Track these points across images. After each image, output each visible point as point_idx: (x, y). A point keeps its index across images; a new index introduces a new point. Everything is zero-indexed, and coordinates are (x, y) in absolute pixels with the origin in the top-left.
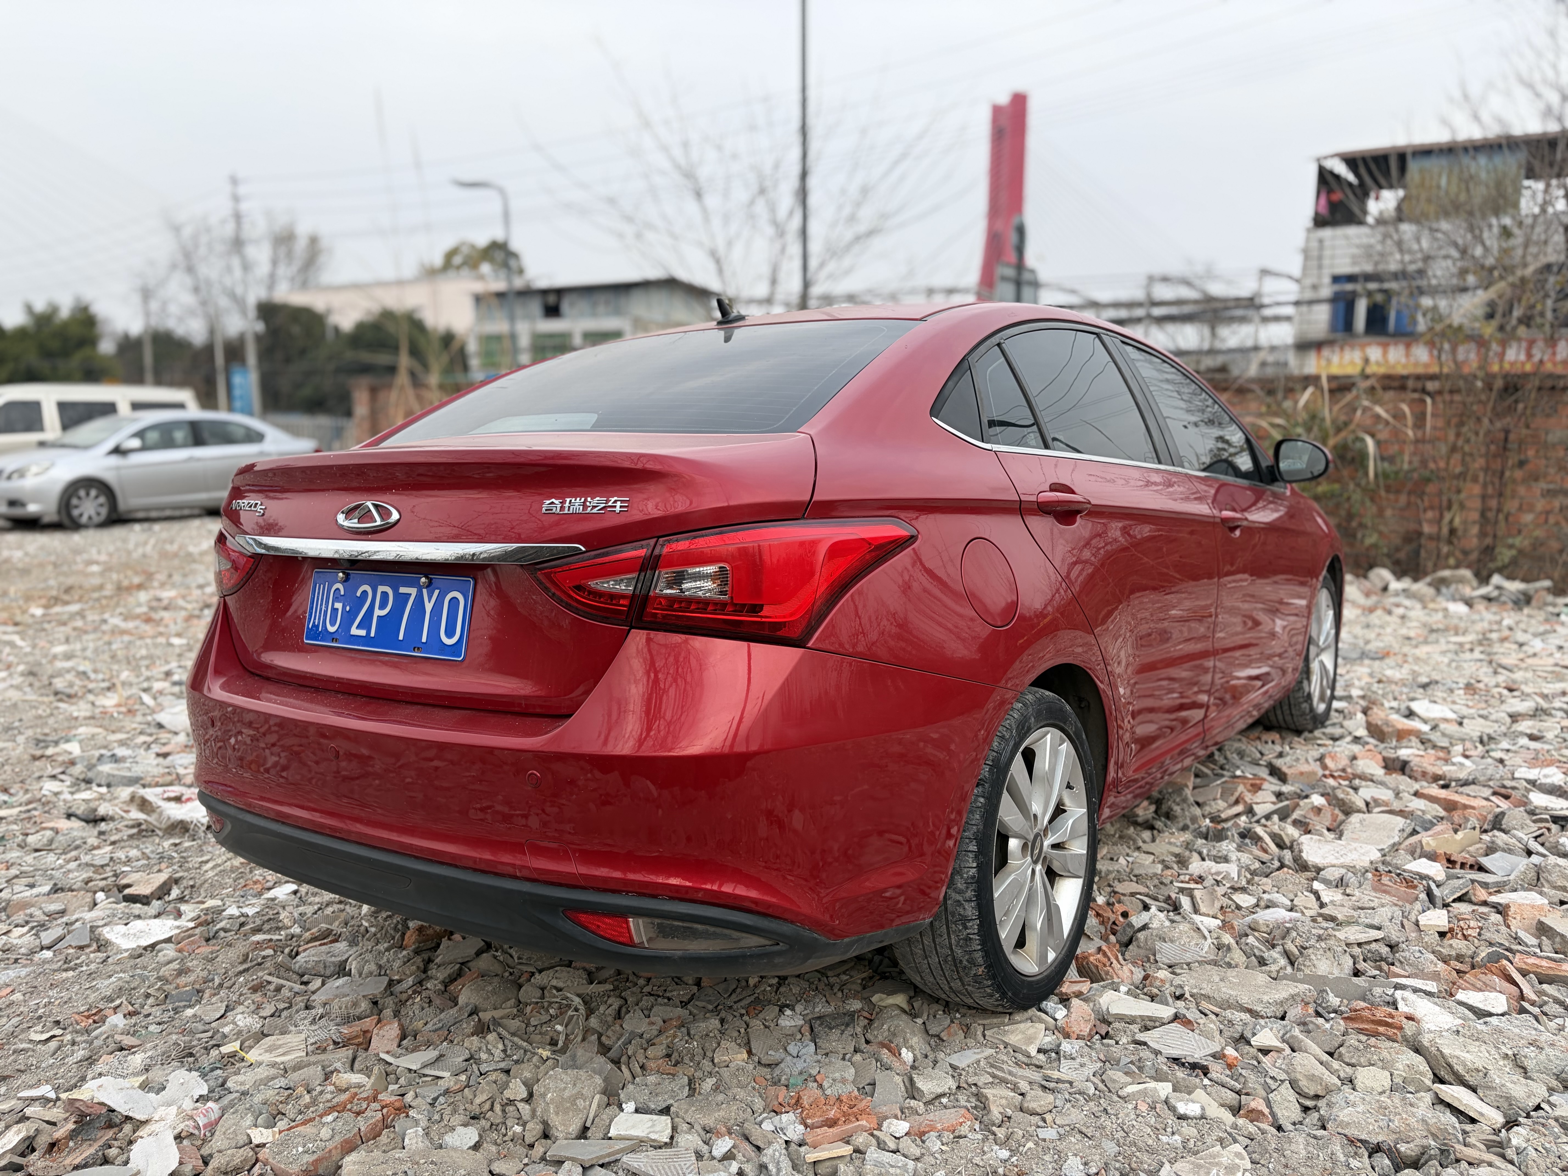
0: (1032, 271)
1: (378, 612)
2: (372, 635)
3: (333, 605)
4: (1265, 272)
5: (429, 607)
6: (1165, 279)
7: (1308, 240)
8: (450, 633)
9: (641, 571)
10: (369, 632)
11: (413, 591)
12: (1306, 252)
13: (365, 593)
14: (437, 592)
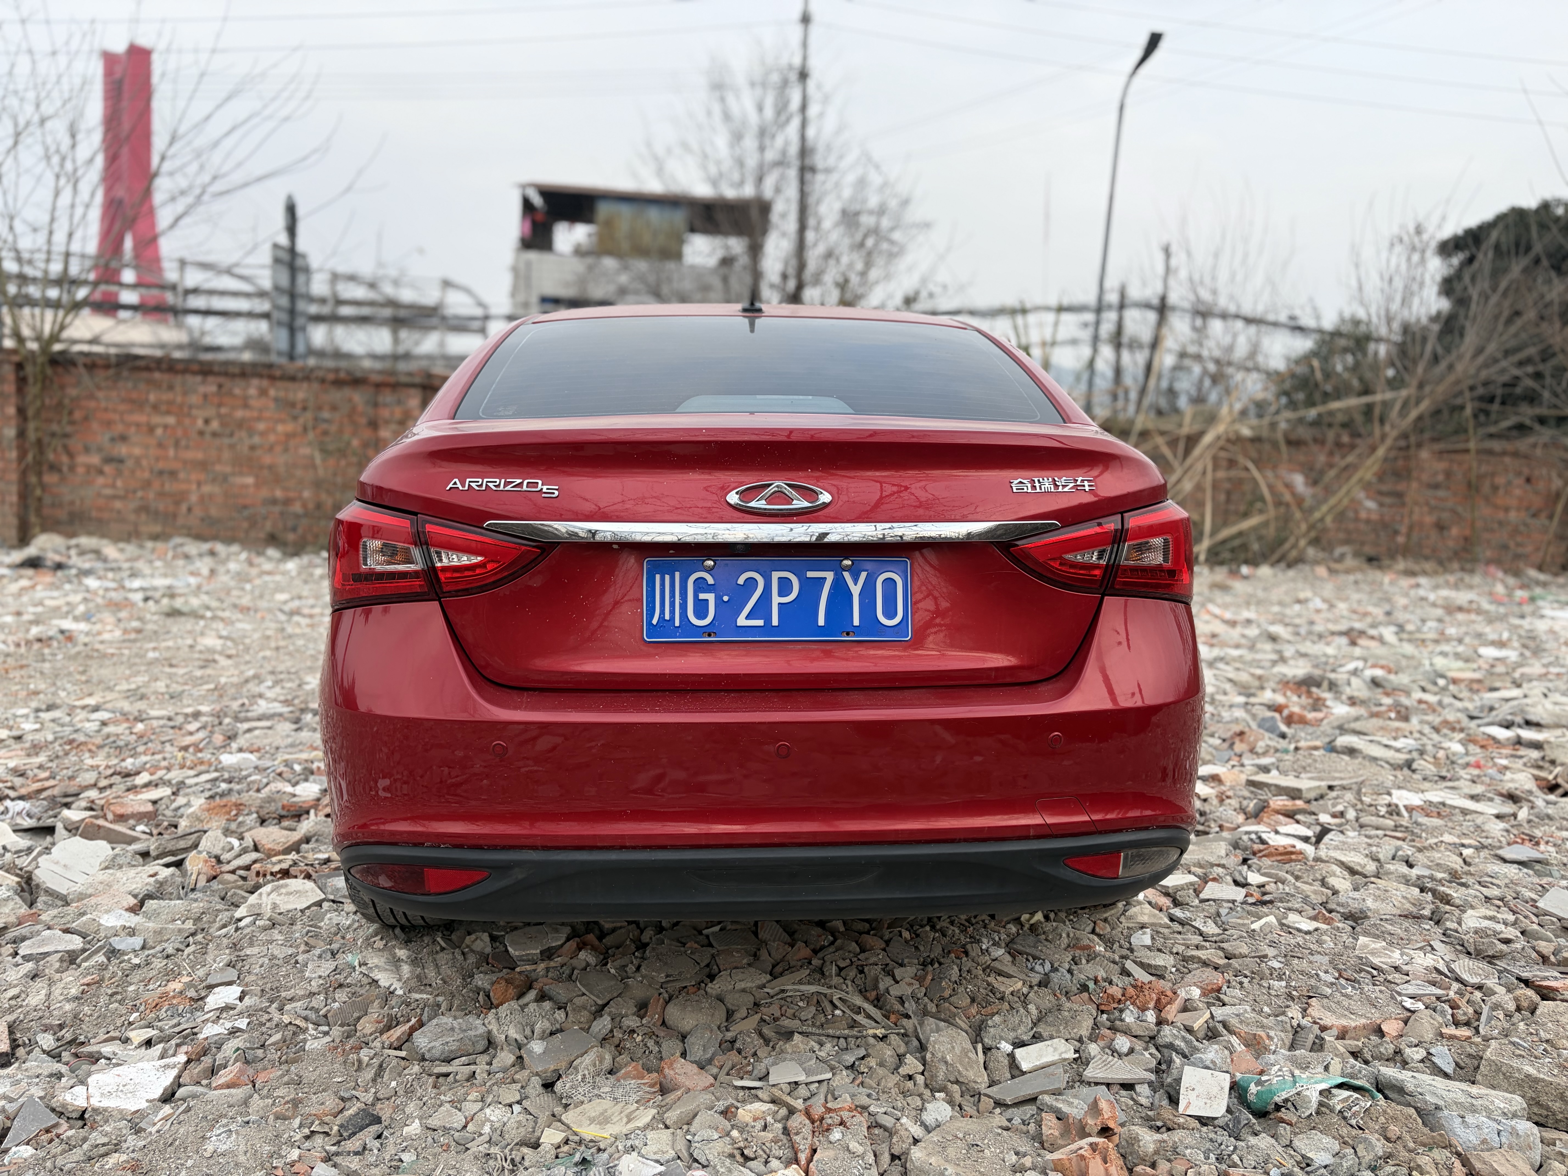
0: (304, 256)
1: (776, 600)
2: (775, 622)
3: (696, 596)
4: (447, 284)
5: (856, 590)
6: (352, 278)
7: (517, 260)
8: (890, 613)
9: (1113, 543)
10: (768, 619)
11: (829, 576)
12: (515, 270)
13: (752, 582)
14: (864, 575)
